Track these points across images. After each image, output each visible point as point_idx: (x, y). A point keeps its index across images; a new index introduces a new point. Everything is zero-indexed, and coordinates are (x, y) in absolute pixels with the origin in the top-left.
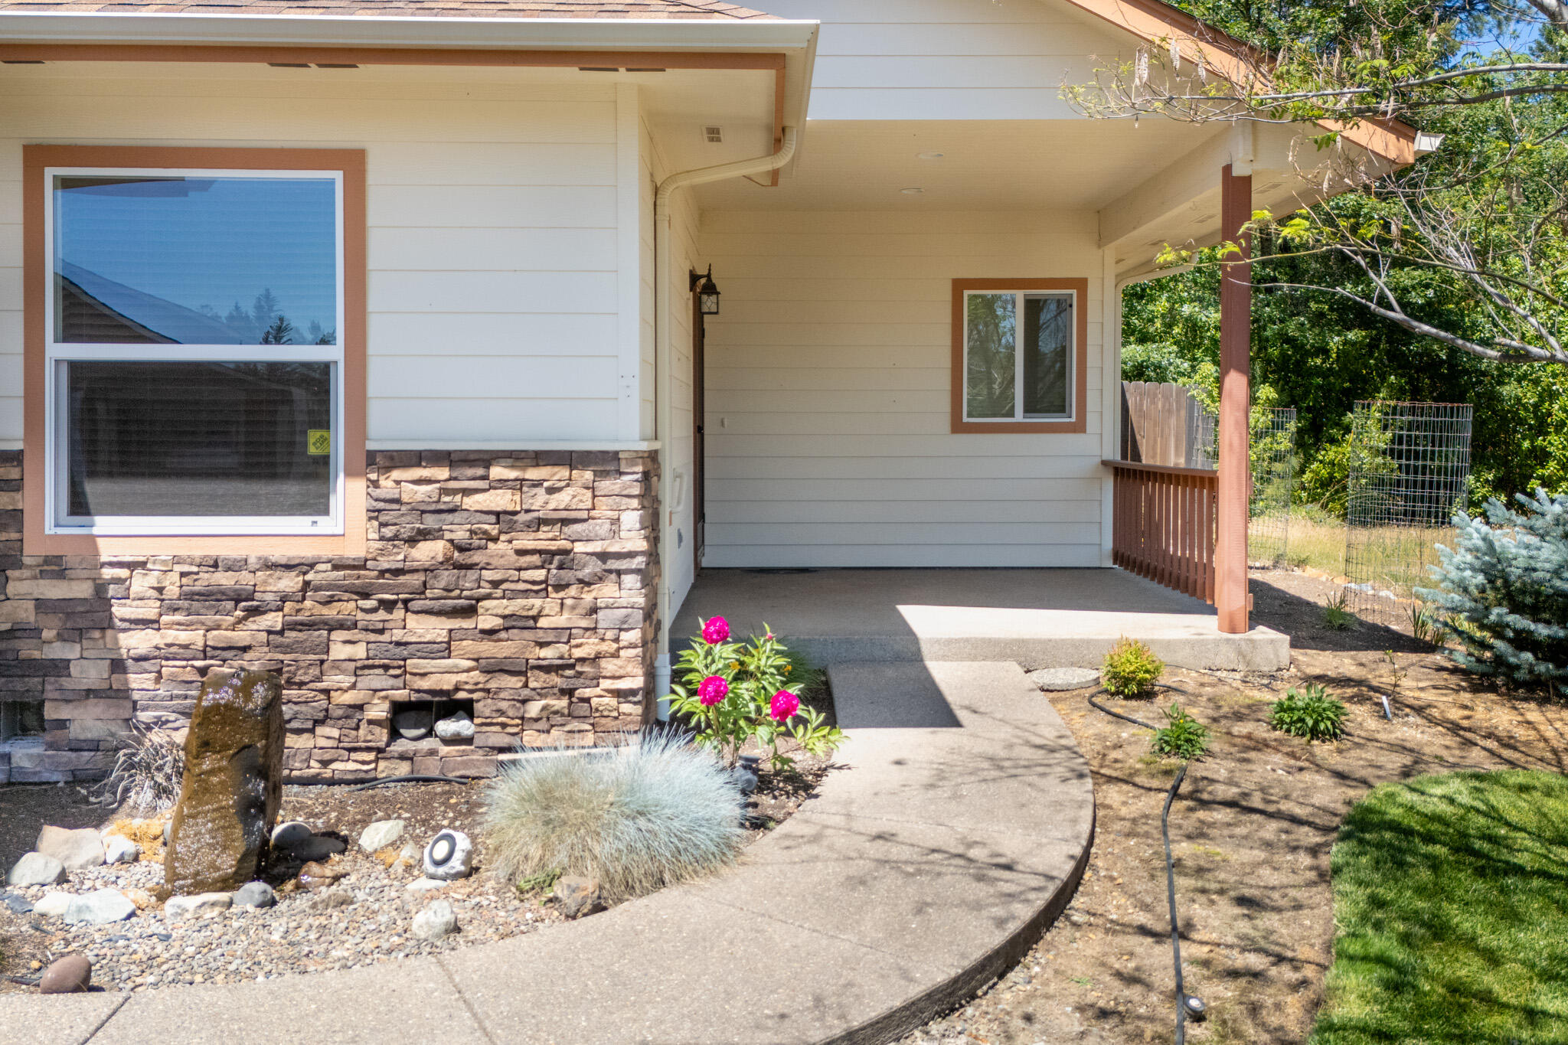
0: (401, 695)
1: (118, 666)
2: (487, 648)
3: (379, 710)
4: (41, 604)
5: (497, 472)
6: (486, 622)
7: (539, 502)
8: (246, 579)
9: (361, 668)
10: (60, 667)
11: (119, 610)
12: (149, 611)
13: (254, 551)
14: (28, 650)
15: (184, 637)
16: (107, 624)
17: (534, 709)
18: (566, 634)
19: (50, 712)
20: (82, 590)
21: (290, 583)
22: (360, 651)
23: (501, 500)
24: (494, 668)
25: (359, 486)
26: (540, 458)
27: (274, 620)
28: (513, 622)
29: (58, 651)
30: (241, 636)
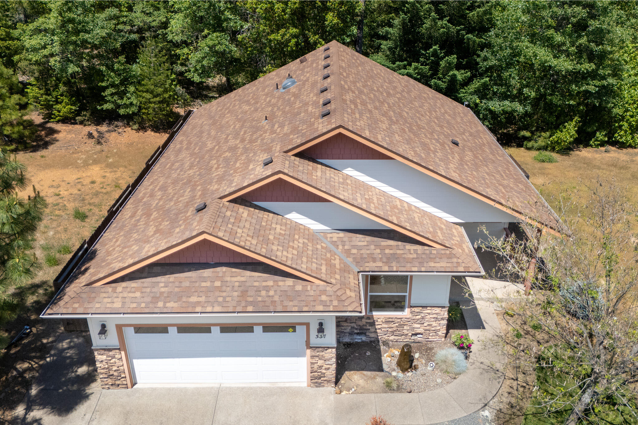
0: (413, 333)
1: (376, 329)
2: (425, 328)
3: (410, 334)
4: (366, 323)
5: (428, 308)
6: (425, 325)
7: (434, 312)
8: (393, 320)
9: (408, 330)
10: (369, 329)
11: (376, 323)
12: (381, 323)
13: (394, 317)
14: (365, 327)
15: (385, 326)
16: (375, 325)
17: (431, 334)
18: (435, 326)
19: (367, 334)
20: (372, 321)
21: (399, 320)
22: (408, 328)
23: (429, 311)
24: (426, 330)
25: (409, 309)
26: (434, 307)
27: (397, 324)
28: (429, 325)
29: (369, 328)
30: (392, 326)
